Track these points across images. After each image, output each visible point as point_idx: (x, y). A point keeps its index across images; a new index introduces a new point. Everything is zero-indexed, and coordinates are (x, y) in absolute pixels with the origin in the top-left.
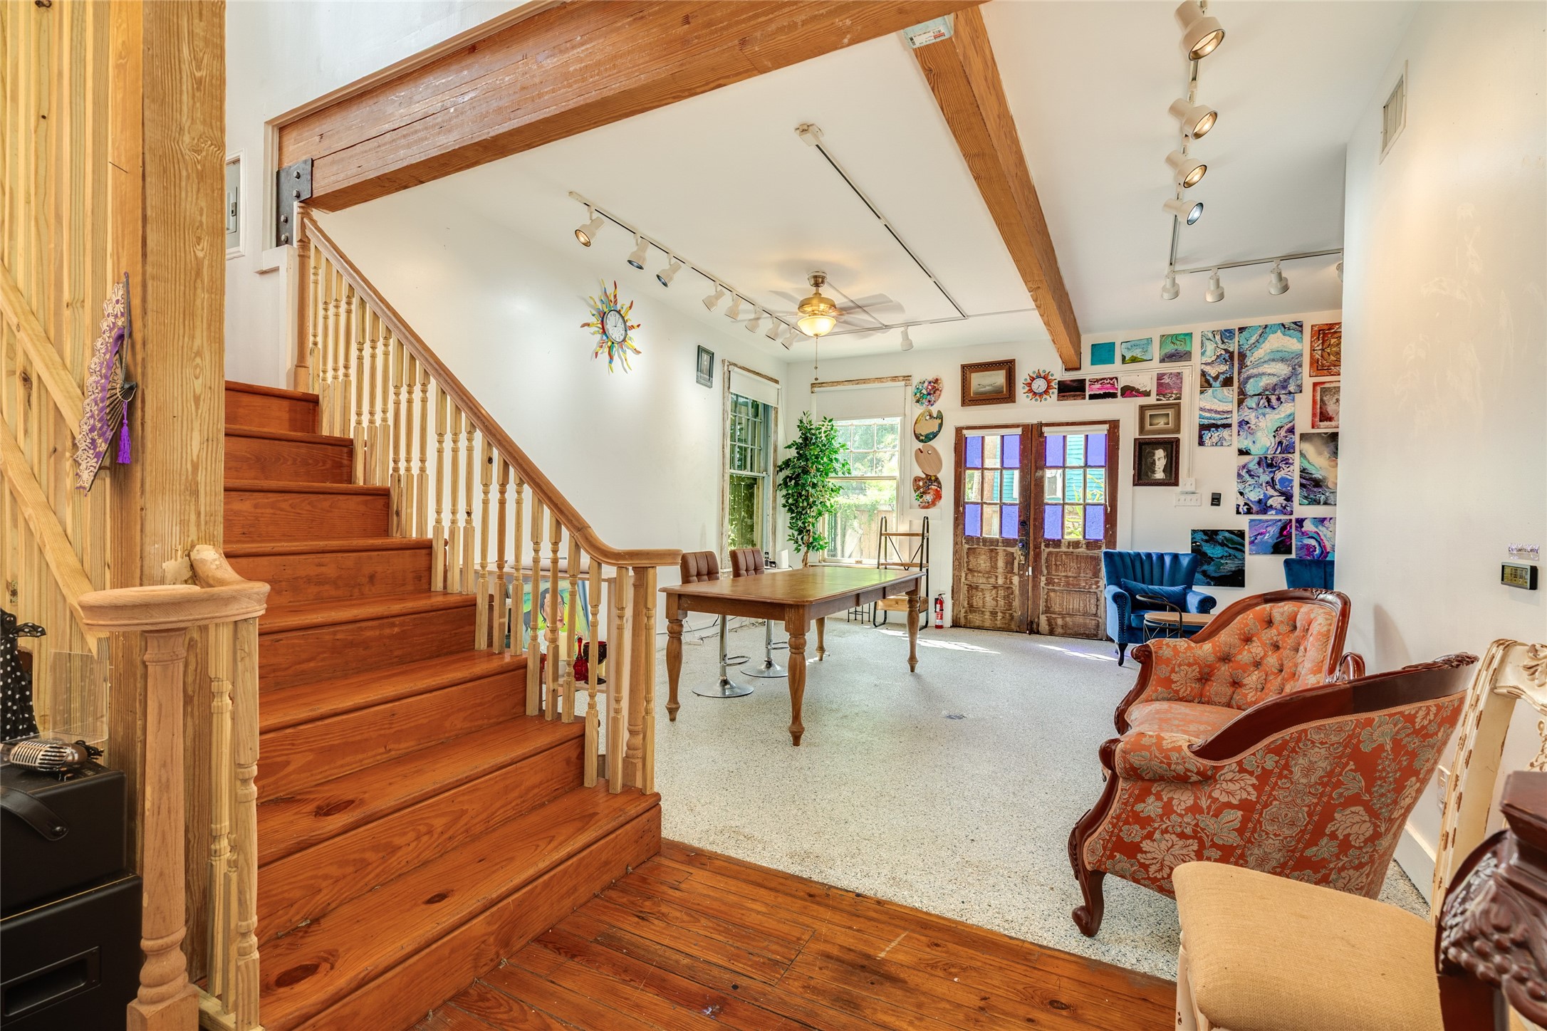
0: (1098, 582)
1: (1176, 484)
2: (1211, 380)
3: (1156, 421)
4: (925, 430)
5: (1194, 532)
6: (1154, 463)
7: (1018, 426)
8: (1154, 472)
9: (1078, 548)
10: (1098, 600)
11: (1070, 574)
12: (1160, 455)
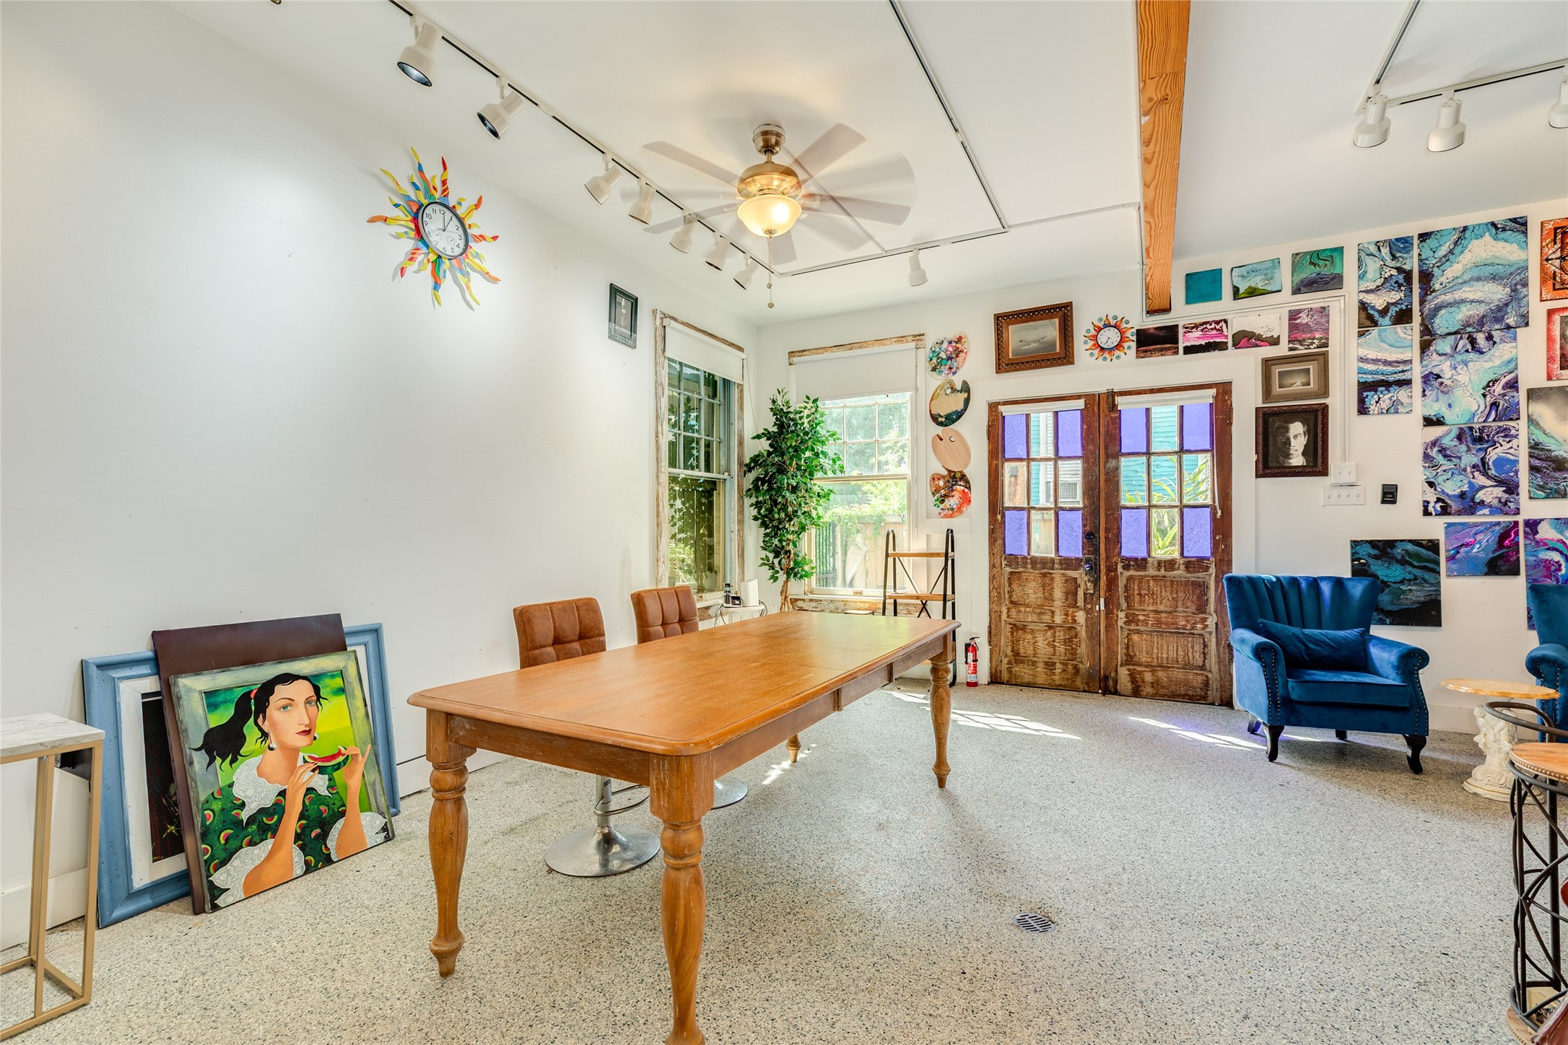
0: (1204, 620)
1: (1324, 472)
2: (1376, 315)
3: (1288, 381)
4: (944, 410)
5: (1355, 544)
6: (1288, 442)
7: (1078, 397)
8: (1288, 456)
9: (1173, 569)
10: (1205, 646)
11: (1161, 608)
12: (1297, 428)
